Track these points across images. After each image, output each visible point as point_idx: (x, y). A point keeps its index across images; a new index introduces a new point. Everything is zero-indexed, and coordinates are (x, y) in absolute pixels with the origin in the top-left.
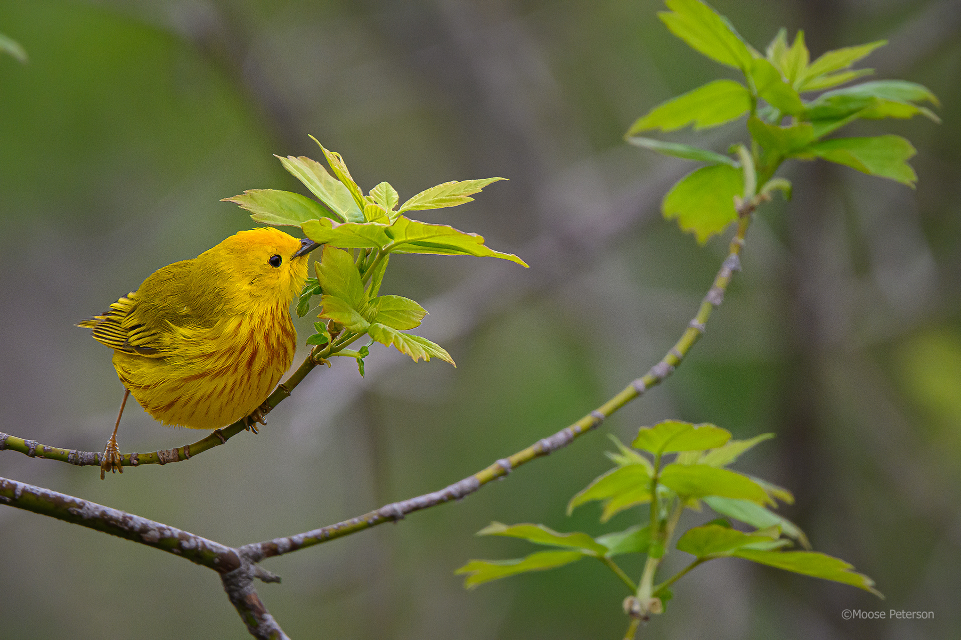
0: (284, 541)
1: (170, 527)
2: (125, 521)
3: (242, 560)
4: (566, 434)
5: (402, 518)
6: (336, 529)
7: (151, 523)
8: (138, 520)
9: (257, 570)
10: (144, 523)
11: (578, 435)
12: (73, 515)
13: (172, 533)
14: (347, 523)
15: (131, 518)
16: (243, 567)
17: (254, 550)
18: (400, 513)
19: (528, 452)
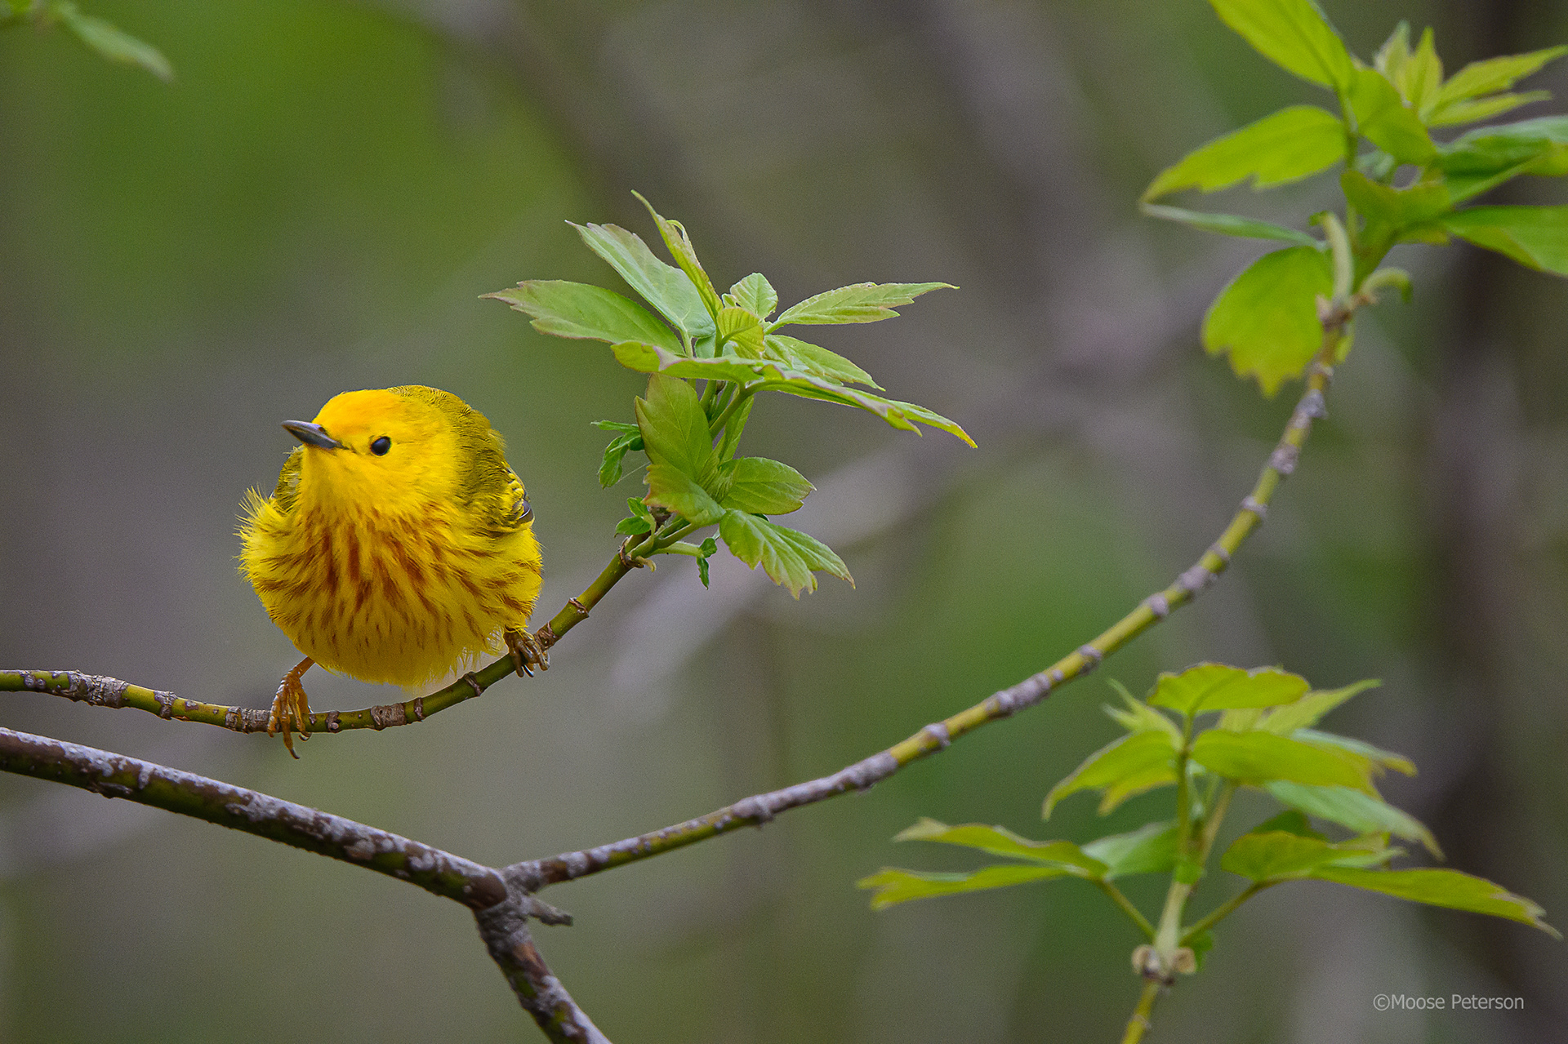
0: (577, 857)
1: (392, 835)
2: (318, 824)
3: (509, 889)
4: (1039, 682)
5: (770, 819)
6: (662, 838)
7: (360, 828)
8: (340, 823)
9: (534, 904)
10: (348, 827)
11: (1058, 684)
12: (234, 815)
13: (395, 845)
14: (681, 827)
15: (328, 821)
16: (510, 900)
17: (529, 871)
18: (767, 811)
19: (976, 712)
